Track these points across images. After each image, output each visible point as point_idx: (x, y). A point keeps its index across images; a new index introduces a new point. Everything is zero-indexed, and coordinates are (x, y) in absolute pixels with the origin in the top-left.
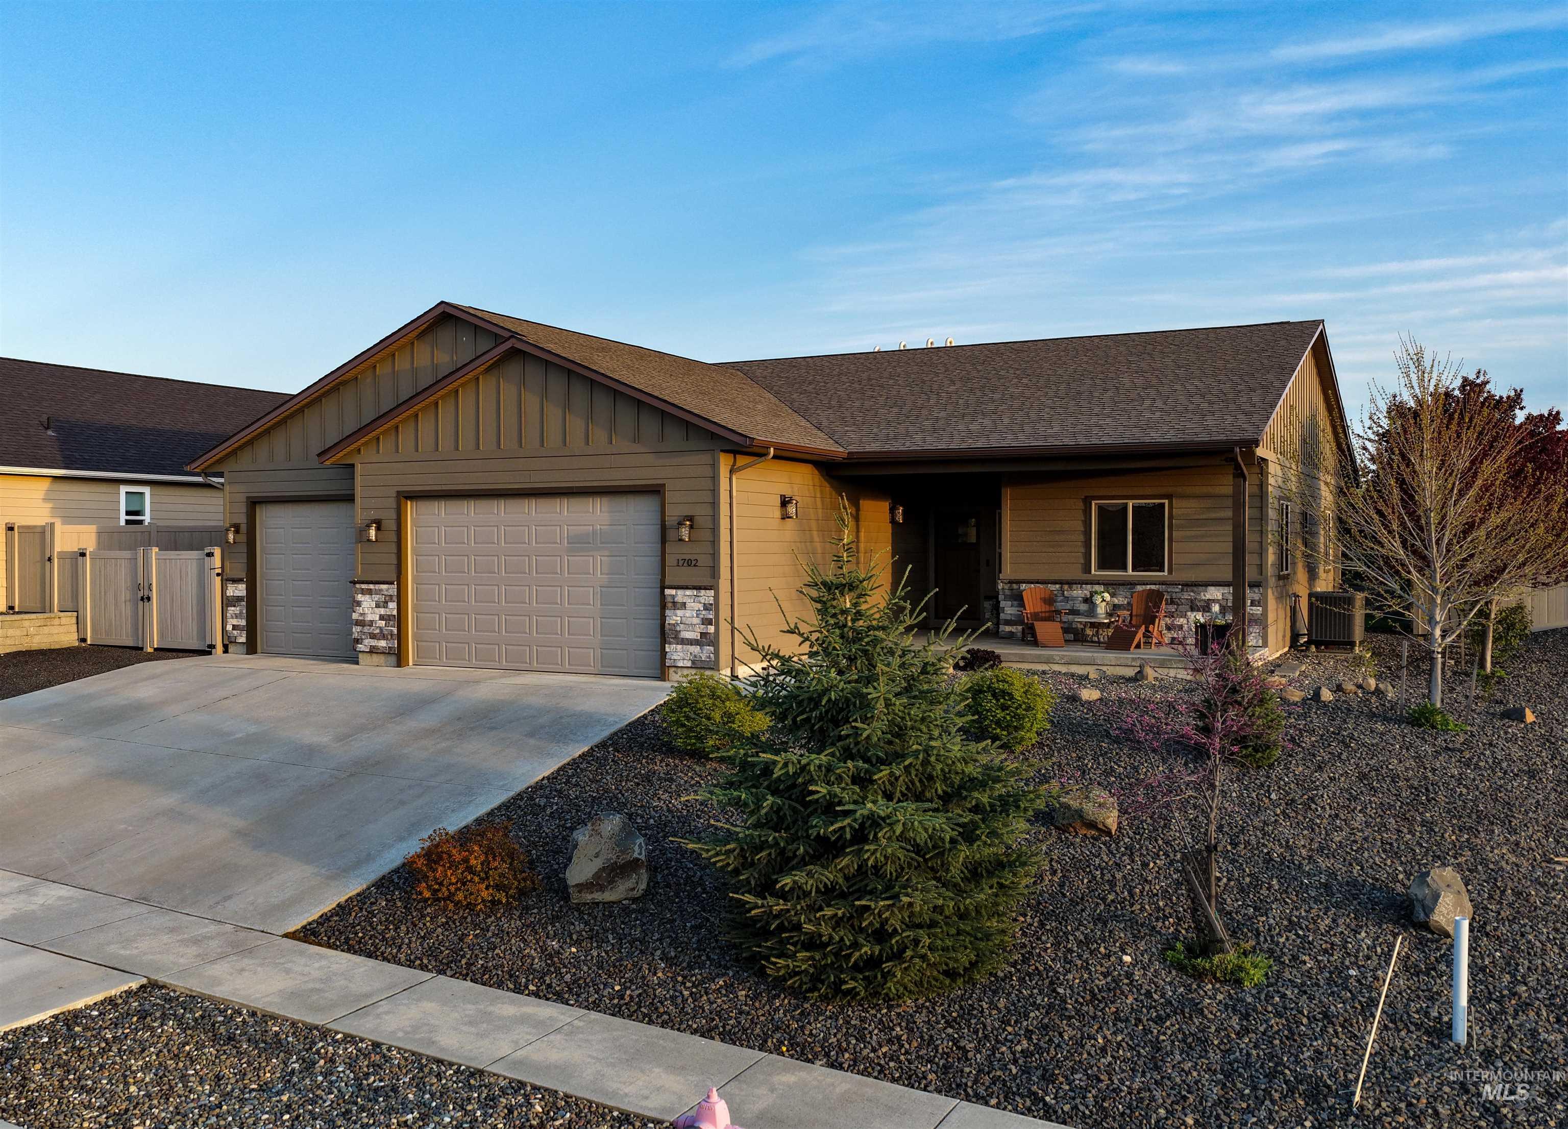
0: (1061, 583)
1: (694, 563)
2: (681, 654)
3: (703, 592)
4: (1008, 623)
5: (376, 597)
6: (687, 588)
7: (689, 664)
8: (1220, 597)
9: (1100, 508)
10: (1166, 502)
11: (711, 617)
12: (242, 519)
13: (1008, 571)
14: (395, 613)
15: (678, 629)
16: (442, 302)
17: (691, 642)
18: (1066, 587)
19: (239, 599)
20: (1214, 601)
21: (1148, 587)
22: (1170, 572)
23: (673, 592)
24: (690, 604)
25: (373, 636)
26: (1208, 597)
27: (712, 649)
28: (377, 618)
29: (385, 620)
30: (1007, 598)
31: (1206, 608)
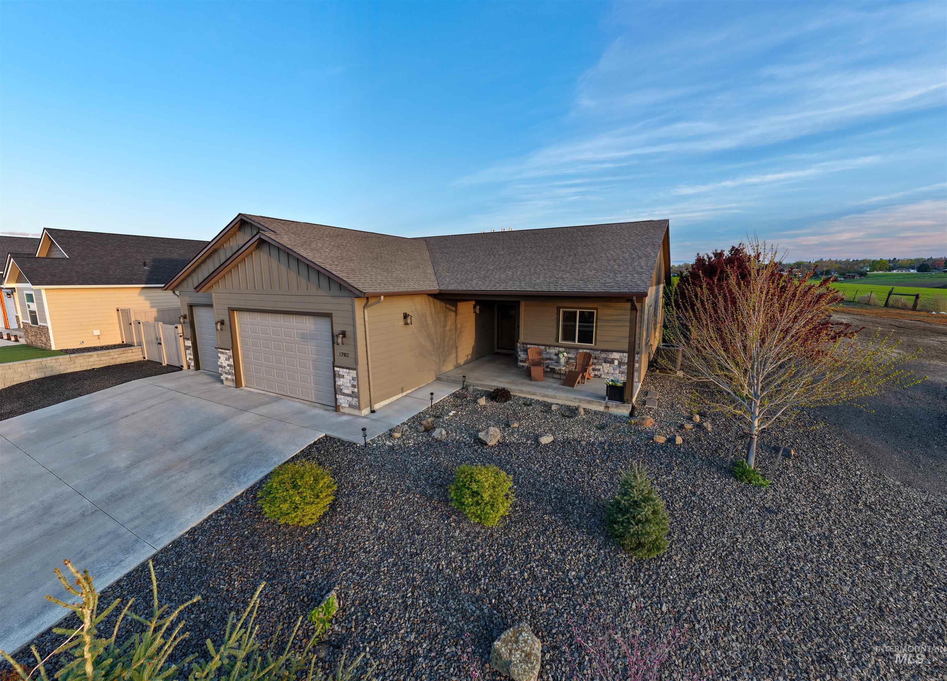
0: (545, 346)
1: (347, 355)
2: (344, 401)
3: (351, 371)
4: (522, 361)
5: (225, 356)
6: (343, 368)
7: (347, 406)
8: (619, 358)
9: (564, 313)
10: (595, 311)
11: (356, 384)
12: (187, 313)
13: (522, 339)
14: (232, 364)
15: (341, 388)
16: (240, 214)
17: (348, 395)
18: (547, 348)
19: (189, 347)
20: (616, 359)
21: (585, 351)
22: (595, 344)
23: (338, 369)
24: (345, 375)
25: (226, 373)
26: (613, 357)
27: (357, 399)
28: (227, 365)
29: (230, 367)
30: (521, 351)
31: (612, 362)
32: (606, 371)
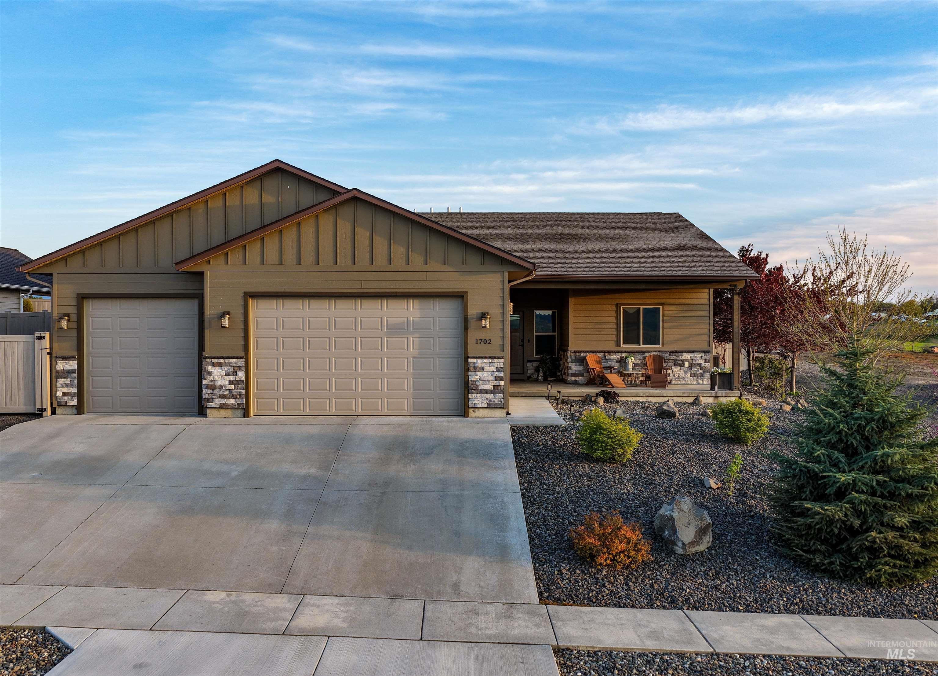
0: (604, 352)
1: (488, 342)
2: (480, 400)
3: (496, 360)
4: (574, 375)
5: (226, 368)
6: (486, 358)
7: (486, 406)
8: (689, 359)
9: (625, 311)
10: (661, 307)
11: (502, 375)
12: (72, 311)
13: (573, 346)
14: (243, 379)
15: (478, 383)
16: (277, 160)
17: (486, 392)
18: (607, 354)
19: (69, 372)
20: (686, 360)
21: (652, 354)
22: (663, 345)
23: (474, 360)
24: (486, 367)
25: (222, 396)
26: (683, 358)
27: (502, 395)
28: (227, 383)
29: (235, 384)
31: (682, 364)
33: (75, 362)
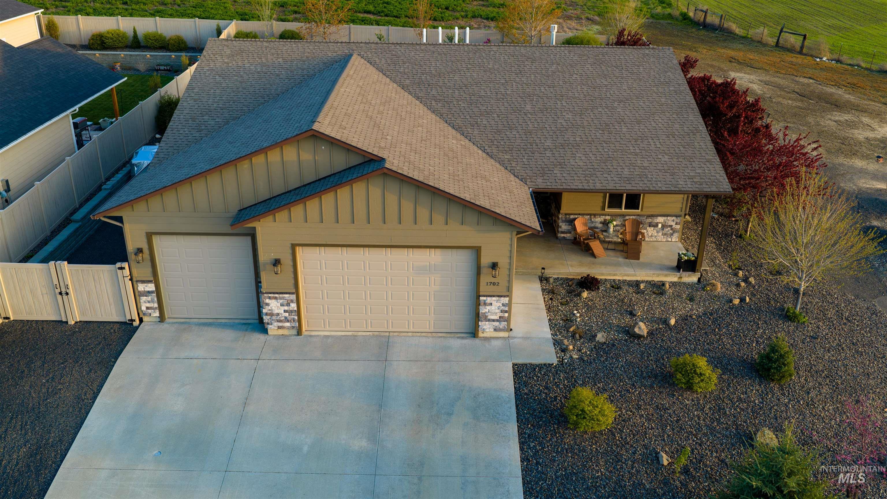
0: (590, 215)
1: (496, 284)
2: (489, 326)
3: (502, 298)
4: (563, 232)
5: (281, 301)
6: (494, 296)
7: (492, 330)
8: (663, 221)
11: (507, 309)
12: (145, 246)
13: (564, 209)
14: (296, 309)
15: (487, 315)
17: (494, 321)
18: (593, 217)
19: (149, 293)
20: (660, 223)
21: (631, 217)
22: (642, 210)
23: (485, 298)
24: (494, 303)
25: (280, 321)
27: (506, 323)
28: (283, 312)
29: (289, 312)
30: (563, 222)
31: (656, 225)
32: (650, 234)
33: (153, 285)
